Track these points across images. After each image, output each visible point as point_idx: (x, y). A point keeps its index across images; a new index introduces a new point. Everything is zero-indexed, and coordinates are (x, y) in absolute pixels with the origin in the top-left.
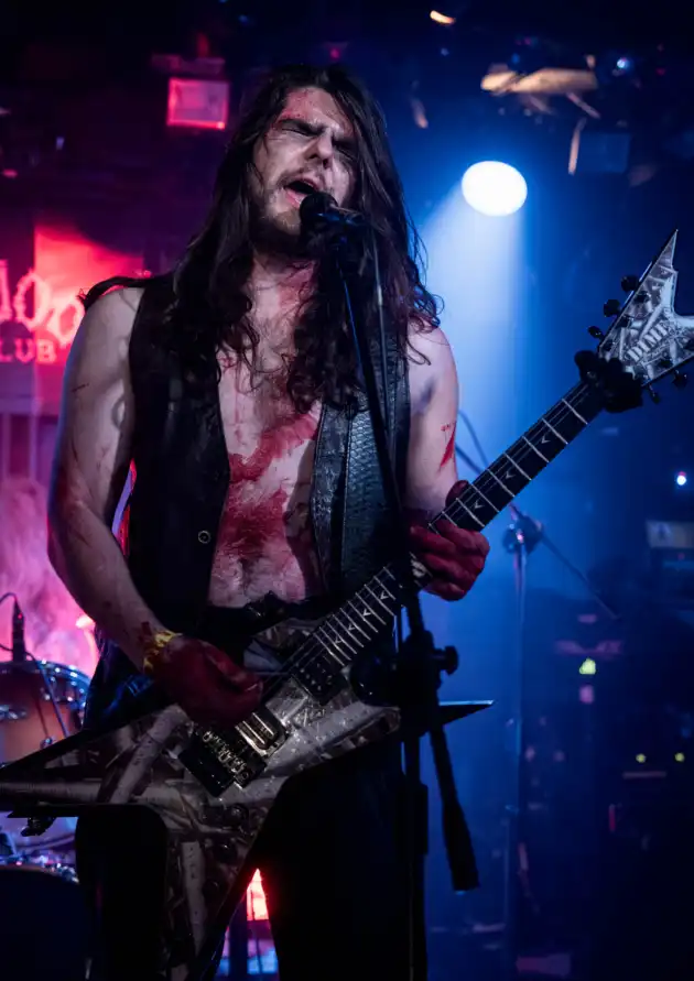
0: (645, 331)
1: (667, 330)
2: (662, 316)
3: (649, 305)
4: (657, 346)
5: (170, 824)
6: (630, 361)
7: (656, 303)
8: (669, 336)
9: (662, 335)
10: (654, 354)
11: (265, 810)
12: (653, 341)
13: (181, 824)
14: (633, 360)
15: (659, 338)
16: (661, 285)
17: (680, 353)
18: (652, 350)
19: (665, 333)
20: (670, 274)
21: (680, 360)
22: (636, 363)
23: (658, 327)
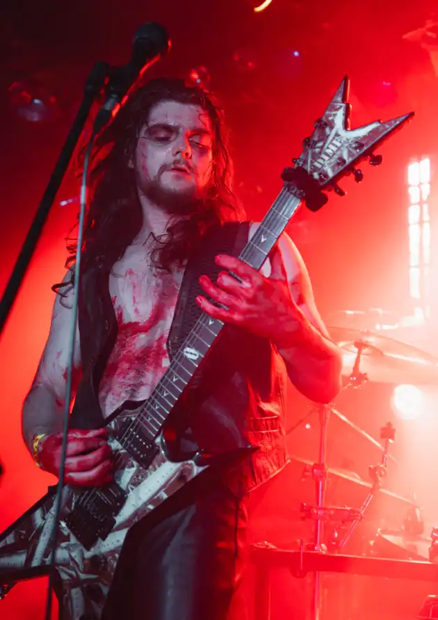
0: (326, 147)
1: (340, 142)
2: (337, 135)
3: (327, 130)
4: (334, 154)
5: (64, 577)
6: (315, 169)
7: (332, 128)
8: (342, 145)
9: (337, 146)
10: (332, 160)
11: (117, 556)
12: (331, 152)
13: (70, 575)
14: (317, 168)
15: (335, 149)
16: (335, 115)
17: (350, 154)
18: (331, 158)
19: (339, 144)
20: (341, 107)
21: (351, 159)
22: (319, 169)
23: (334, 142)
